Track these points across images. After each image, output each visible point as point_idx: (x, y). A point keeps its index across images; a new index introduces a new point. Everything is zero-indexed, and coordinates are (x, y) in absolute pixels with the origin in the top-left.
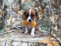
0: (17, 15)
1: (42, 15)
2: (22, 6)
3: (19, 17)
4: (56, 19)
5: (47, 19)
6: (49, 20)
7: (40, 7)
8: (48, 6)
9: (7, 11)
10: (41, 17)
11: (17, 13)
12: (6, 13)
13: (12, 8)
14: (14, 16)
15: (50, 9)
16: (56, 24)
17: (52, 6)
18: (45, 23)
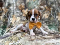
1: (49, 13)
5: (54, 18)
6: (56, 20)
7: (45, 6)
8: (54, 5)
10: (47, 15)
14: (18, 14)
15: (57, 8)
17: (58, 5)
18: (52, 23)
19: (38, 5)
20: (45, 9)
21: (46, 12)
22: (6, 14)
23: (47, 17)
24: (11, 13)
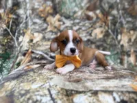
0: (45, 25)
3: (51, 31)
4: (133, 40)
5: (113, 38)
6: (117, 42)
7: (98, 12)
9: (18, 16)
10: (102, 32)
12: (17, 19)
13: (33, 10)
14: (37, 27)
16: (132, 50)
19: (82, 8)
20: (97, 18)
21: (98, 25)
23: (101, 36)
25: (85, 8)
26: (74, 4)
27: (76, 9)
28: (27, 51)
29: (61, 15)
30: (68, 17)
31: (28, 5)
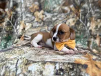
0: (33, 18)
2: (42, 4)
3: (37, 22)
4: (99, 27)
5: (83, 26)
6: (86, 29)
7: (72, 6)
9: (17, 12)
10: (74, 21)
11: (33, 15)
12: (16, 15)
13: (26, 8)
14: (28, 19)
15: (90, 9)
18: (80, 33)
19: (59, 5)
21: (71, 16)
22: (10, 20)
23: (73, 24)
24: (19, 19)
25: (62, 4)
26: (54, 2)
27: (55, 6)
28: (21, 35)
29: (44, 11)
30: (49, 12)
31: (23, 5)
